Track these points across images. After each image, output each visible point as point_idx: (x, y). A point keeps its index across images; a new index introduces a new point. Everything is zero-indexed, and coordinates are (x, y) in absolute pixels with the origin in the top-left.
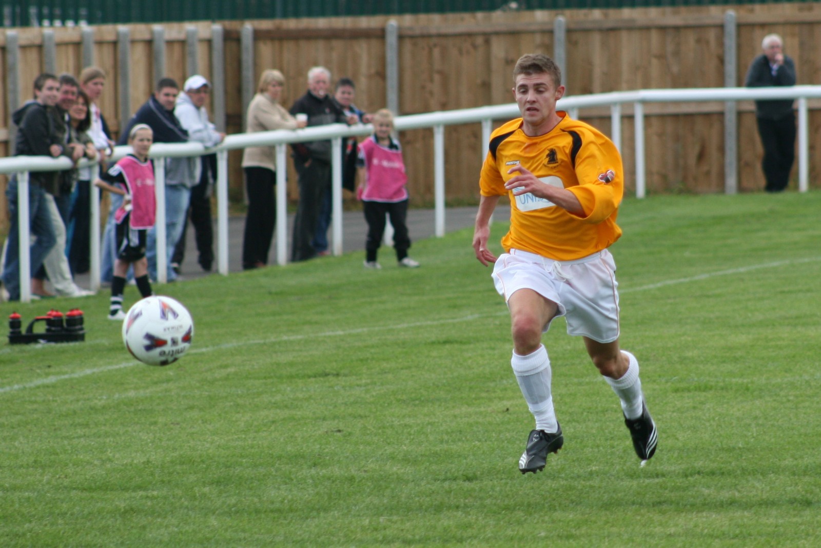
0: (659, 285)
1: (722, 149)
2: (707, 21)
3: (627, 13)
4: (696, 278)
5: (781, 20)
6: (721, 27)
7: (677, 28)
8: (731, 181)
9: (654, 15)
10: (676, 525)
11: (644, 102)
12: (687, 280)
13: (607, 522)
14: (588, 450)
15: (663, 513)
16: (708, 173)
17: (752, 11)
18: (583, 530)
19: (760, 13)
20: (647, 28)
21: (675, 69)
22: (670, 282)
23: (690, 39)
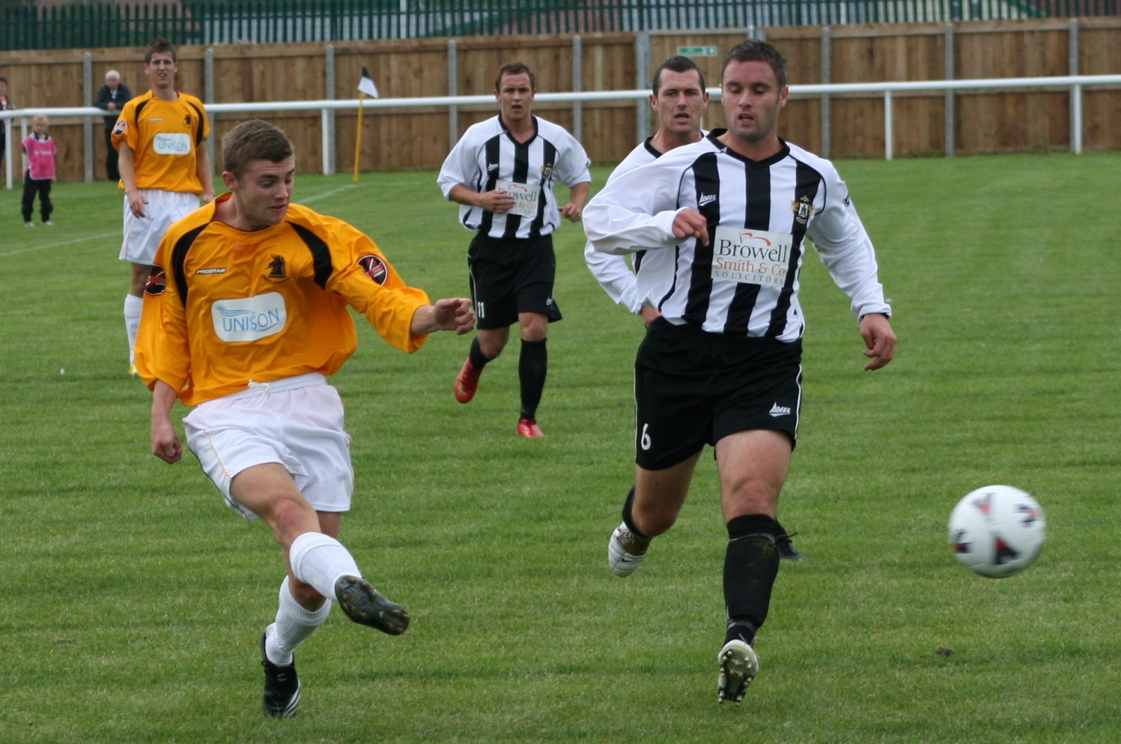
0: (48, 246)
1: (82, 151)
2: (72, 60)
3: (14, 54)
4: (74, 241)
5: (123, 59)
6: (81, 64)
7: (50, 65)
8: (89, 173)
9: (33, 55)
10: (94, 414)
11: (29, 117)
12: (67, 243)
13: (44, 412)
14: (23, 362)
15: (83, 406)
16: (72, 168)
17: (103, 53)
18: (28, 418)
19: (109, 54)
20: (29, 65)
21: (49, 94)
22: (56, 244)
23: (59, 72)
